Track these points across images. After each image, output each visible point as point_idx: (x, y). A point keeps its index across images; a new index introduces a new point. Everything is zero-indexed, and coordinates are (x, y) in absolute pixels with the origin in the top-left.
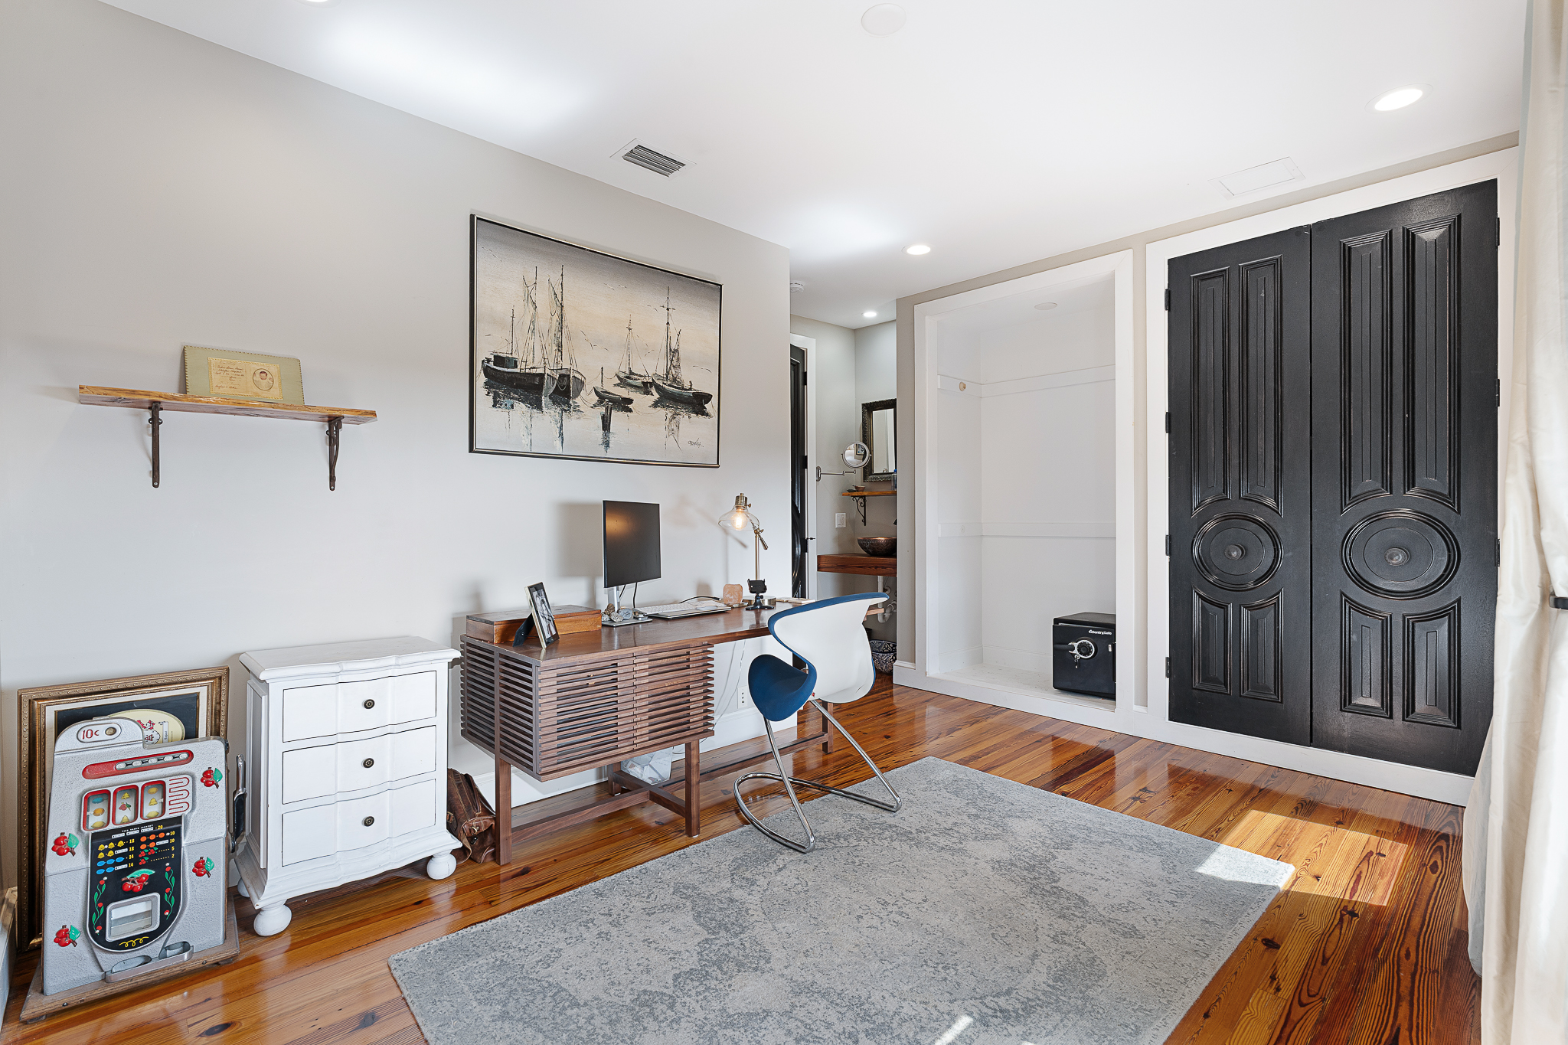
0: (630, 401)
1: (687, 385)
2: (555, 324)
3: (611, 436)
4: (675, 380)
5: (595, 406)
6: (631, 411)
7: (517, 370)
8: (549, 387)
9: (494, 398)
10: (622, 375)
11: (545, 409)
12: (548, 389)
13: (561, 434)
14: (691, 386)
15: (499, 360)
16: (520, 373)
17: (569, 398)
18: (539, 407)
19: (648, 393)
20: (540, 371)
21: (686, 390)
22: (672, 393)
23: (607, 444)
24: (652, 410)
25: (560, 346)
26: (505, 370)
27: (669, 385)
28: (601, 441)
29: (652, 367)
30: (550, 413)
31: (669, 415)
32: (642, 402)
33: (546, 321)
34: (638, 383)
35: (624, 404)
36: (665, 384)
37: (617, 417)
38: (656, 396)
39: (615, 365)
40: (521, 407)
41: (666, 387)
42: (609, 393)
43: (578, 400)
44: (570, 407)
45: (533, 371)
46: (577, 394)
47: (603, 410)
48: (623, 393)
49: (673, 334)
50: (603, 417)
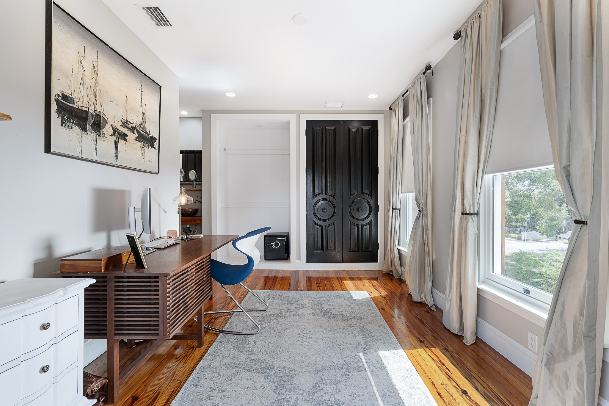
0: (126, 135)
1: (148, 132)
2: (94, 84)
3: (118, 153)
4: (144, 128)
5: (112, 135)
6: (126, 141)
7: (74, 106)
8: (91, 120)
9: (62, 120)
10: (123, 121)
11: (88, 132)
12: (90, 121)
13: (96, 149)
14: (149, 132)
15: (65, 97)
16: (76, 108)
17: (100, 128)
18: (86, 131)
19: (133, 132)
20: (86, 109)
21: (147, 134)
22: (143, 135)
23: (117, 157)
24: (135, 142)
25: (96, 97)
26: (68, 104)
27: (142, 131)
28: (114, 155)
29: (135, 119)
30: (91, 135)
31: (142, 146)
32: (132, 136)
33: (89, 82)
34: (130, 126)
35: (124, 137)
36: (140, 129)
37: (121, 142)
38: (137, 135)
39: (121, 115)
40: (76, 129)
41: (141, 131)
42: (118, 129)
43: (104, 130)
44: (100, 133)
45: (83, 108)
46: (104, 127)
47: (115, 138)
48: (123, 130)
49: (143, 105)
50: (115, 142)
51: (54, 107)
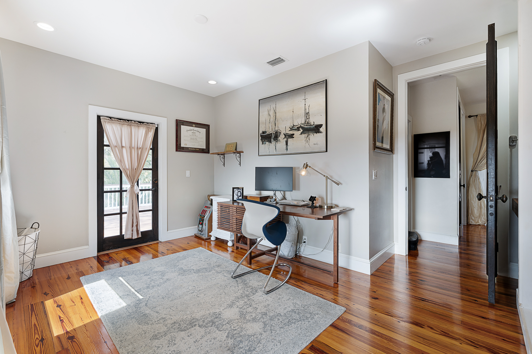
0: (293, 134)
1: (312, 124)
2: (274, 118)
3: (288, 146)
4: (308, 123)
5: (284, 138)
6: (294, 138)
7: (266, 134)
8: (273, 136)
9: (262, 142)
10: (291, 127)
11: (272, 142)
12: (273, 137)
13: (276, 148)
14: (314, 123)
15: (263, 133)
16: (267, 135)
17: (277, 138)
18: (271, 142)
19: (299, 130)
20: (271, 133)
21: (312, 125)
22: (307, 128)
23: (287, 149)
24: (300, 136)
25: (275, 124)
26: (264, 134)
27: (306, 126)
28: (285, 149)
29: (300, 121)
30: (273, 142)
31: (306, 136)
32: (297, 134)
33: (272, 119)
34: (296, 128)
35: (292, 136)
36: (304, 126)
37: (290, 140)
38: (302, 130)
39: (289, 124)
40: (267, 143)
41: (305, 126)
42: (288, 134)
43: (280, 138)
44: (278, 141)
45: (270, 133)
46: (279, 136)
47: (286, 139)
48: (291, 132)
49: (307, 108)
50: (286, 141)
51: (260, 138)
